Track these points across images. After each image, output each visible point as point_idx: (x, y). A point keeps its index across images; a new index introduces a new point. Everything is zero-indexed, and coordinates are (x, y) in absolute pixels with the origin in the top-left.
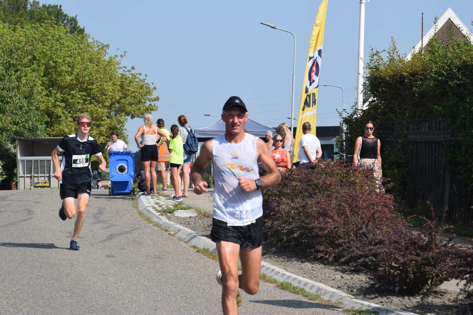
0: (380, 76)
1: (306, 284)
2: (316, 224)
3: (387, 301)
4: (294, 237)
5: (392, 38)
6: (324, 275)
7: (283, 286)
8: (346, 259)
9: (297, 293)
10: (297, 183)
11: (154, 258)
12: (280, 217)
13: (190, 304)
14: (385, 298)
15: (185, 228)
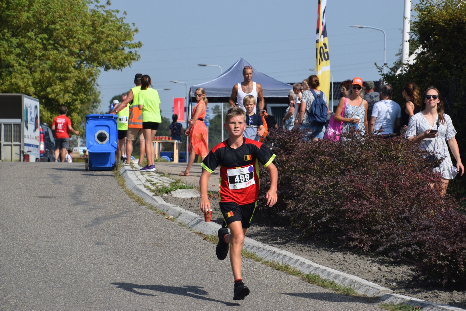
1: (337, 276)
3: (432, 295)
4: (323, 222)
6: (358, 267)
7: (310, 279)
8: (385, 248)
9: (326, 287)
10: (326, 157)
11: (153, 246)
12: (305, 198)
14: (430, 292)
15: (187, 211)
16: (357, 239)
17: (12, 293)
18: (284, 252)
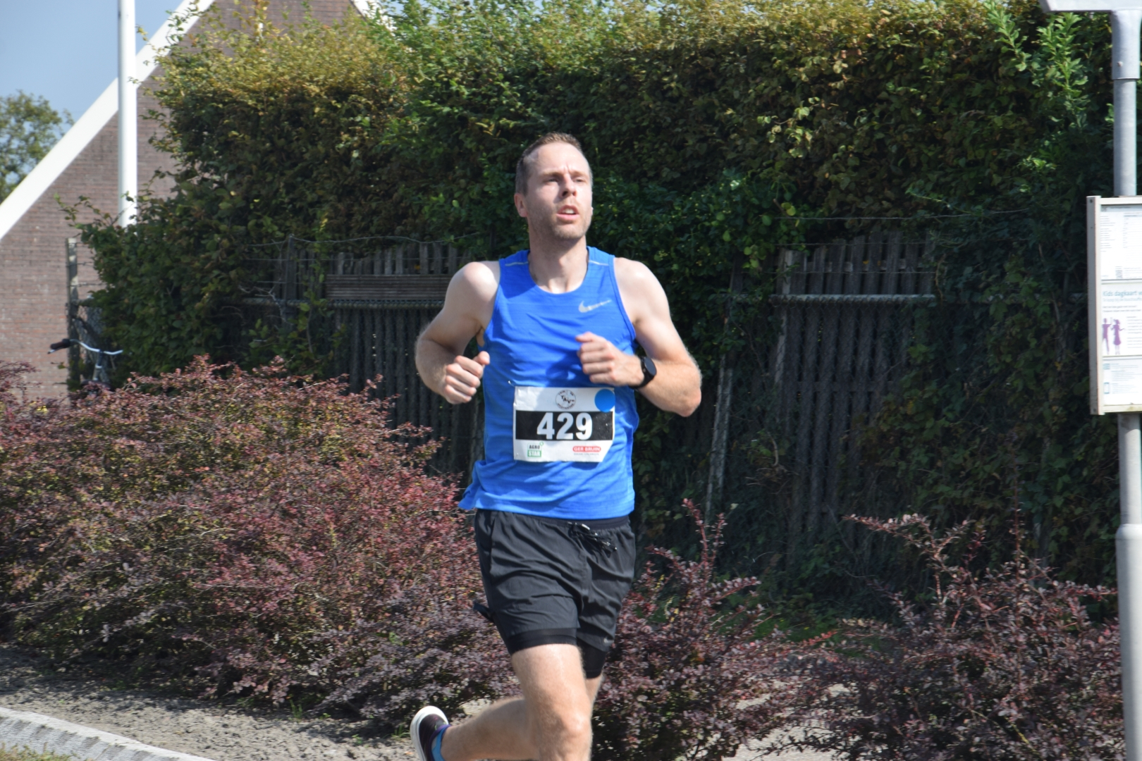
0: (215, 93)
16: (251, 671)
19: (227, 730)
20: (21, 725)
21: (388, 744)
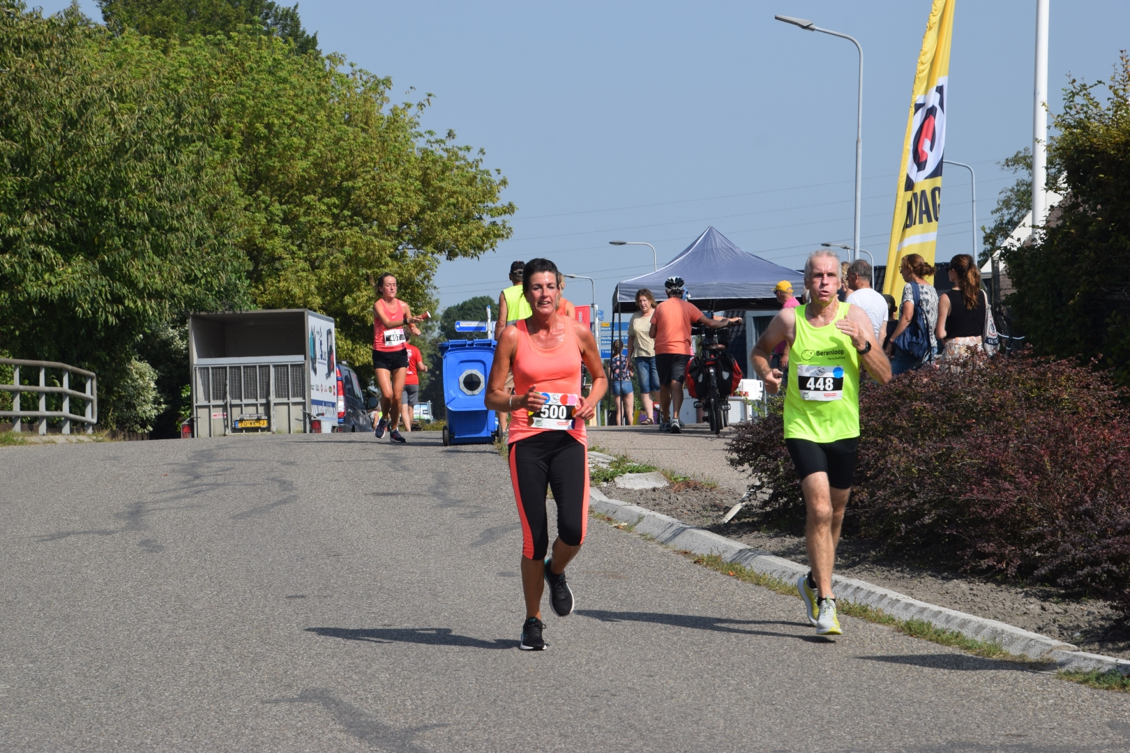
0: (1091, 146)
1: (964, 624)
2: (976, 494)
4: (923, 525)
5: (1122, 52)
6: (1001, 606)
7: (912, 629)
8: (1049, 570)
9: (947, 642)
10: (925, 404)
11: (605, 577)
12: (888, 480)
13: (719, 664)
15: (653, 513)
16: (993, 554)
17: (377, 662)
18: (855, 582)
19: (971, 592)
20: (847, 586)
21: (1078, 603)
